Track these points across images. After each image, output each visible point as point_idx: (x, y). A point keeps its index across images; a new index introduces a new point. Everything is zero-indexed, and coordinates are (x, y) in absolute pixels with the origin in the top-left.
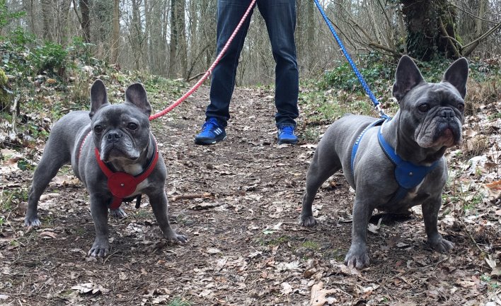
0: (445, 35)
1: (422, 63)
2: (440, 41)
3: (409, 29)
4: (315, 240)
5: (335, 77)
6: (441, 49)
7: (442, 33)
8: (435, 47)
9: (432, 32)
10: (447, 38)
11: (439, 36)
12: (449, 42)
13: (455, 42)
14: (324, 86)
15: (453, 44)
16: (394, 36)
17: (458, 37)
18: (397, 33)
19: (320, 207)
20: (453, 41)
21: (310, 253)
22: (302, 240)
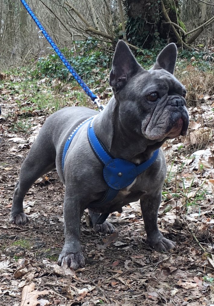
0: (167, 20)
1: (143, 51)
2: (162, 27)
3: (129, 13)
4: (26, 238)
5: (49, 65)
6: (163, 36)
7: (164, 18)
8: (157, 34)
9: (153, 17)
10: (169, 24)
11: (160, 21)
12: (172, 28)
13: (178, 29)
14: (37, 75)
15: (176, 31)
16: (113, 21)
17: (182, 23)
18: (115, 18)
19: (32, 203)
20: (176, 27)
21: (21, 252)
22: (12, 238)
